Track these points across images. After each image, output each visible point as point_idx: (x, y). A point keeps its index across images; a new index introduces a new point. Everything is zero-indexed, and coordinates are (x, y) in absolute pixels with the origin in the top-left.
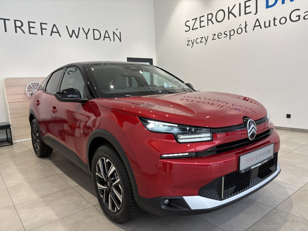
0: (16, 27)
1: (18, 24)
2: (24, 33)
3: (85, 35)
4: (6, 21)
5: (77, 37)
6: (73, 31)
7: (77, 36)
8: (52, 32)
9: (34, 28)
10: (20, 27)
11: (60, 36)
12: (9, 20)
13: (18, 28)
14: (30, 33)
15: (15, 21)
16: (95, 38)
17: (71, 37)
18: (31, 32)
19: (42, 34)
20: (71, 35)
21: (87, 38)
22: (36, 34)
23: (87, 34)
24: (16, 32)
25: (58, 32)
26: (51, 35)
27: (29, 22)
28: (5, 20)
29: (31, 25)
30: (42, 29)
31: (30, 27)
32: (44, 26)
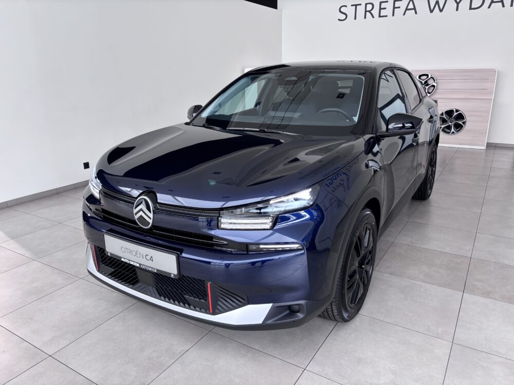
0: (366, 11)
1: (369, 7)
2: (373, 17)
3: (456, 5)
4: (358, 7)
5: (441, 11)
6: (437, 3)
7: (441, 8)
8: (407, 9)
9: (385, 8)
10: (370, 11)
11: (416, 13)
12: (360, 5)
13: (368, 13)
14: (380, 16)
15: (366, 4)
16: (472, 7)
17: (432, 11)
19: (393, 15)
20: (432, 9)
21: (457, 10)
22: (386, 16)
23: (458, 4)
24: (365, 18)
25: (414, 9)
26: (404, 14)
27: (381, 3)
28: (356, 5)
29: (383, 5)
30: (394, 8)
31: (381, 9)
32: (397, 4)
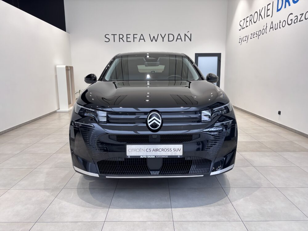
2: (124, 41)
4: (115, 35)
6: (154, 37)
7: (156, 40)
8: (140, 39)
13: (121, 39)
16: (169, 40)
18: (128, 41)
19: (134, 41)
20: (152, 40)
21: (163, 41)
22: (130, 42)
23: (163, 38)
25: (144, 39)
27: (127, 35)
30: (134, 38)
31: (127, 38)
32: (135, 36)
